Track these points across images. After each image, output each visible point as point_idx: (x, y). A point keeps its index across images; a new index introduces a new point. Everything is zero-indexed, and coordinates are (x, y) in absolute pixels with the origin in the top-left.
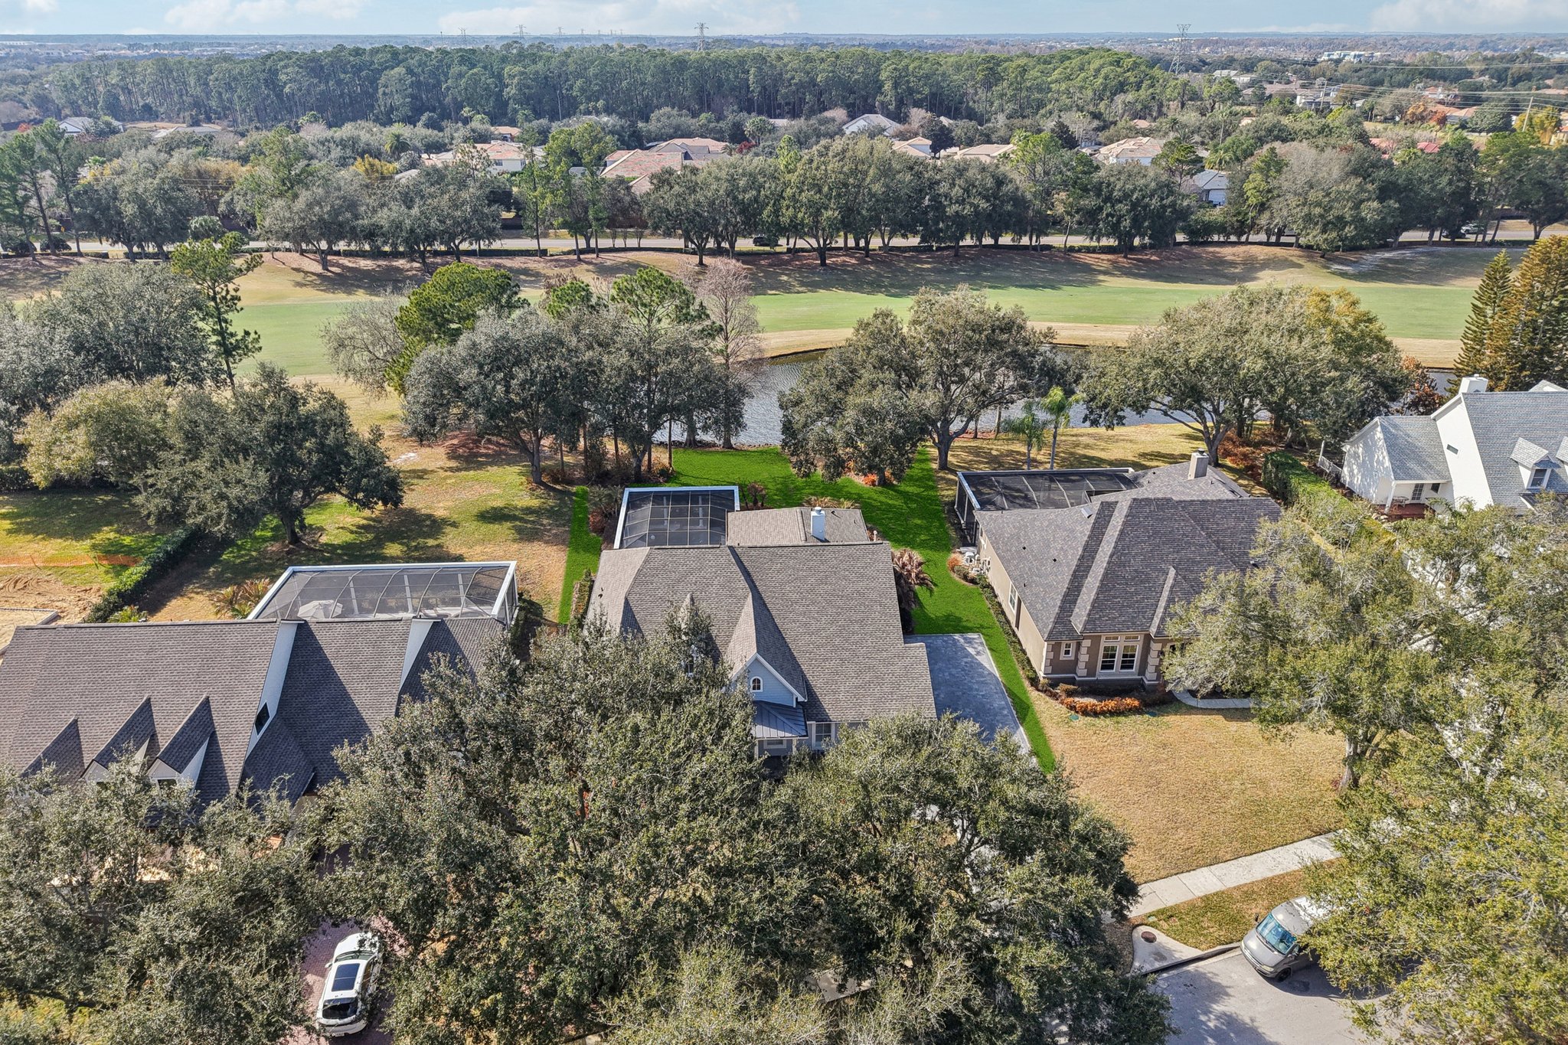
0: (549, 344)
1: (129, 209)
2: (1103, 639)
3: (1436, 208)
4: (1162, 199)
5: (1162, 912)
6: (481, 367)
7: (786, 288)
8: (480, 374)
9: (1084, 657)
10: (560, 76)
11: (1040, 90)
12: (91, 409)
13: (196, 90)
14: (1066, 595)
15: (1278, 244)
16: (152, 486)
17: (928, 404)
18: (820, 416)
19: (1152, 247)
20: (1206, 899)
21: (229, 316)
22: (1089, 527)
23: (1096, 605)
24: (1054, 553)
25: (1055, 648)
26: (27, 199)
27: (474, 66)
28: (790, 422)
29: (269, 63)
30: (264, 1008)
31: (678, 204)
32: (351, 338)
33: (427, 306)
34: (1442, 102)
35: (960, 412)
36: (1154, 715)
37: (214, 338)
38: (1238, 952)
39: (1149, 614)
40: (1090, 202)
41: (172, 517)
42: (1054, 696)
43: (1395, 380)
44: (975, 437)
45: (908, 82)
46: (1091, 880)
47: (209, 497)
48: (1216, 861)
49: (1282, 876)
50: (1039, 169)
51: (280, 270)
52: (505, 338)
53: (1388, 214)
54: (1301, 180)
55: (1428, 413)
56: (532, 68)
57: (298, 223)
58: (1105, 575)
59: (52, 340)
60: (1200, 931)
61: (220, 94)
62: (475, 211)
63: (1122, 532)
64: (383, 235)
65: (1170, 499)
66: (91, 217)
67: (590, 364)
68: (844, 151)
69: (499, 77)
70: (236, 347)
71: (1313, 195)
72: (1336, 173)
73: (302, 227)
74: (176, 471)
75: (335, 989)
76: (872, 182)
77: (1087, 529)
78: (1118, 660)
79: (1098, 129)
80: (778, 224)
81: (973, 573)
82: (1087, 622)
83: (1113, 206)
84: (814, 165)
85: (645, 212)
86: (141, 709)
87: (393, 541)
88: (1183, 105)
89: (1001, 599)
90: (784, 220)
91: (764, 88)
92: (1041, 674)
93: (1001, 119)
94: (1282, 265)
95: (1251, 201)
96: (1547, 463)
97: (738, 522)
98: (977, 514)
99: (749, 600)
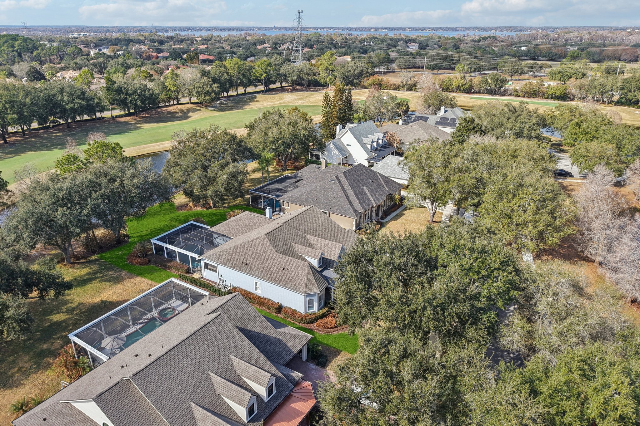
9: (362, 220)
14: (350, 204)
23: (360, 203)
24: (332, 196)
25: (356, 220)
36: (384, 227)
39: (370, 201)
58: (355, 195)
63: (348, 182)
77: (337, 185)
82: (363, 208)
83: (131, 97)
94: (194, 110)
95: (172, 89)
96: (373, 142)
97: (222, 229)
98: (279, 199)
99: (308, 236)
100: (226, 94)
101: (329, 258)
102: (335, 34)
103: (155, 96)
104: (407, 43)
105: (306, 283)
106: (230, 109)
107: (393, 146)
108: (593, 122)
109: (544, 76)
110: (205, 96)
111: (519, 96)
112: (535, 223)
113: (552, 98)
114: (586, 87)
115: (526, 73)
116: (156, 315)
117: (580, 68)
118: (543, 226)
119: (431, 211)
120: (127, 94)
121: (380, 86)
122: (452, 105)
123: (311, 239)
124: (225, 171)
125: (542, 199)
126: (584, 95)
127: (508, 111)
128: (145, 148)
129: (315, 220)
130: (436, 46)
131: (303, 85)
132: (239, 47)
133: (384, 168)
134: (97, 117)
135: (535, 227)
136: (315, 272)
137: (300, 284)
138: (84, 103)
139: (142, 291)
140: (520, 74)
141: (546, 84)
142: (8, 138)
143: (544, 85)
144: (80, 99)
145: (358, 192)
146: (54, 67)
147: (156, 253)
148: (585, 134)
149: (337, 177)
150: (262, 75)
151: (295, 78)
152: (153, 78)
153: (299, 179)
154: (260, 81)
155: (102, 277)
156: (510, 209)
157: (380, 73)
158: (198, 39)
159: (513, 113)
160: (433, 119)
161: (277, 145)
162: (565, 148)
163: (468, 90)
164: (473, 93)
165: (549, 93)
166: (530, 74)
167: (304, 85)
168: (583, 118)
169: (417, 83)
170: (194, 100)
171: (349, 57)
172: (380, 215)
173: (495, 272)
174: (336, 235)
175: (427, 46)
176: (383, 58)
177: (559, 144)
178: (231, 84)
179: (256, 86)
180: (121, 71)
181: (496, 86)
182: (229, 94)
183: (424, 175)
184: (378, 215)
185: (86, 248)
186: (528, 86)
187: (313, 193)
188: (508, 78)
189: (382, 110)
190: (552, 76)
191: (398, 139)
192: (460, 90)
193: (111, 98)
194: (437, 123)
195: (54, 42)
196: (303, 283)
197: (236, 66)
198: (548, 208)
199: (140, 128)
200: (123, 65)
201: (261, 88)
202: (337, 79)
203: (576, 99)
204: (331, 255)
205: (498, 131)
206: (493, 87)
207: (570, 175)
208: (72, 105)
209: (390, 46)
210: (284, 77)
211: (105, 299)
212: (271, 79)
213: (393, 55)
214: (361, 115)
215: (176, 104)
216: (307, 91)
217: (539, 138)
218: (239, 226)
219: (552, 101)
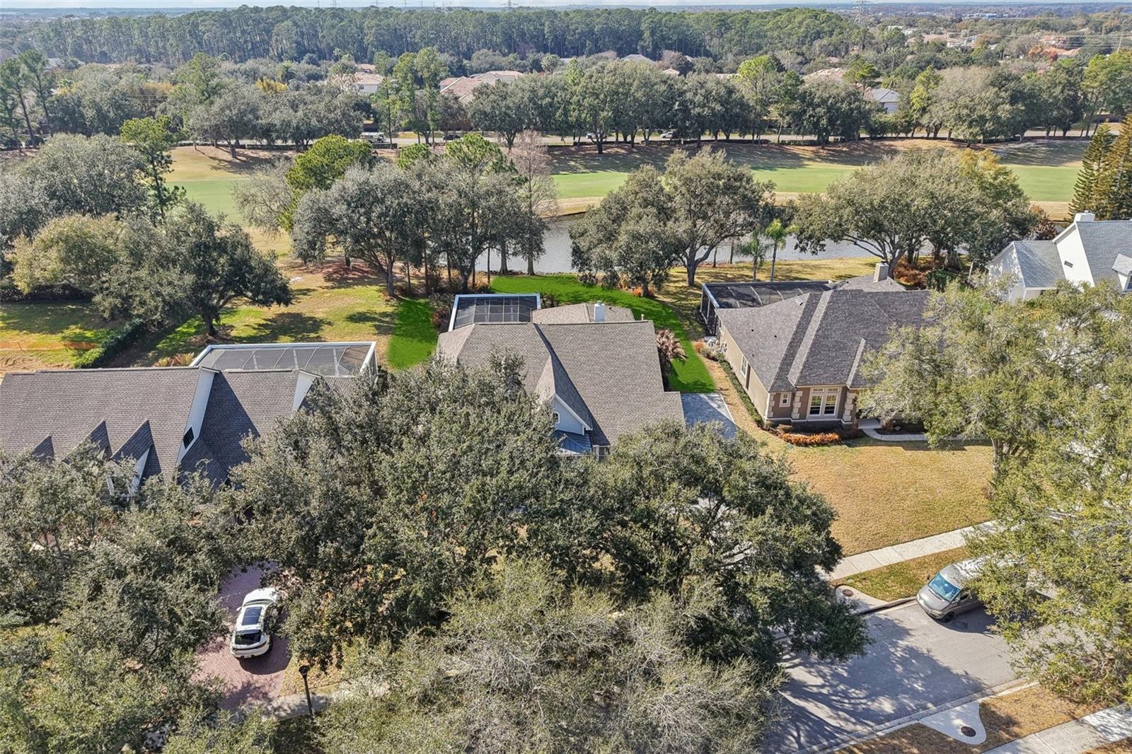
0: (399, 187)
1: (90, 113)
2: (812, 391)
3: (1051, 110)
4: (850, 104)
5: (856, 576)
6: (349, 204)
7: (574, 170)
8: (347, 210)
9: (797, 405)
10: (405, 29)
11: (759, 36)
12: (61, 233)
13: (138, 40)
14: (784, 359)
15: (935, 138)
16: (107, 289)
17: (681, 230)
18: (600, 241)
19: (843, 141)
20: (890, 567)
21: (164, 176)
22: (801, 312)
23: (807, 366)
24: (775, 332)
25: (776, 398)
26: (14, 106)
27: (342, 20)
28: (578, 247)
29: (192, 19)
30: (190, 614)
31: (493, 108)
32: (253, 196)
33: (309, 166)
34: (1054, 46)
35: (703, 243)
36: (849, 445)
37: (152, 192)
38: (915, 603)
39: (846, 372)
40: (795, 106)
41: (123, 312)
42: (776, 433)
43: (1025, 219)
44: (714, 266)
45: (662, 31)
46: (808, 527)
47: (148, 295)
48: (897, 542)
49: (947, 552)
50: (760, 84)
51: (202, 158)
52: (367, 183)
53: (1017, 114)
54: (953, 89)
55: (1051, 239)
56: (385, 22)
57: (214, 122)
58: (814, 345)
59: (32, 189)
60: (886, 589)
61: (157, 42)
62: (344, 114)
63: (826, 313)
64: (277, 131)
65: (861, 291)
66: (61, 119)
67: (430, 202)
68: (615, 70)
69: (361, 29)
70: (169, 199)
71: (961, 101)
72: (979, 83)
73: (216, 125)
74: (124, 278)
75: (244, 623)
76: (636, 91)
77: (800, 313)
78: (822, 409)
79: (801, 63)
80: (567, 123)
81: (714, 353)
82: (800, 378)
83: (814, 109)
84: (593, 79)
85: (469, 116)
86: (99, 428)
87: (285, 334)
88: (864, 47)
89: (734, 370)
90: (572, 119)
91: (556, 37)
92: (765, 418)
93: (730, 56)
95: (916, 106)
97: (540, 316)
98: (717, 310)
134: (756, 138)
149: (815, 296)
187: (759, 316)
193: (783, 108)
218: (556, 318)
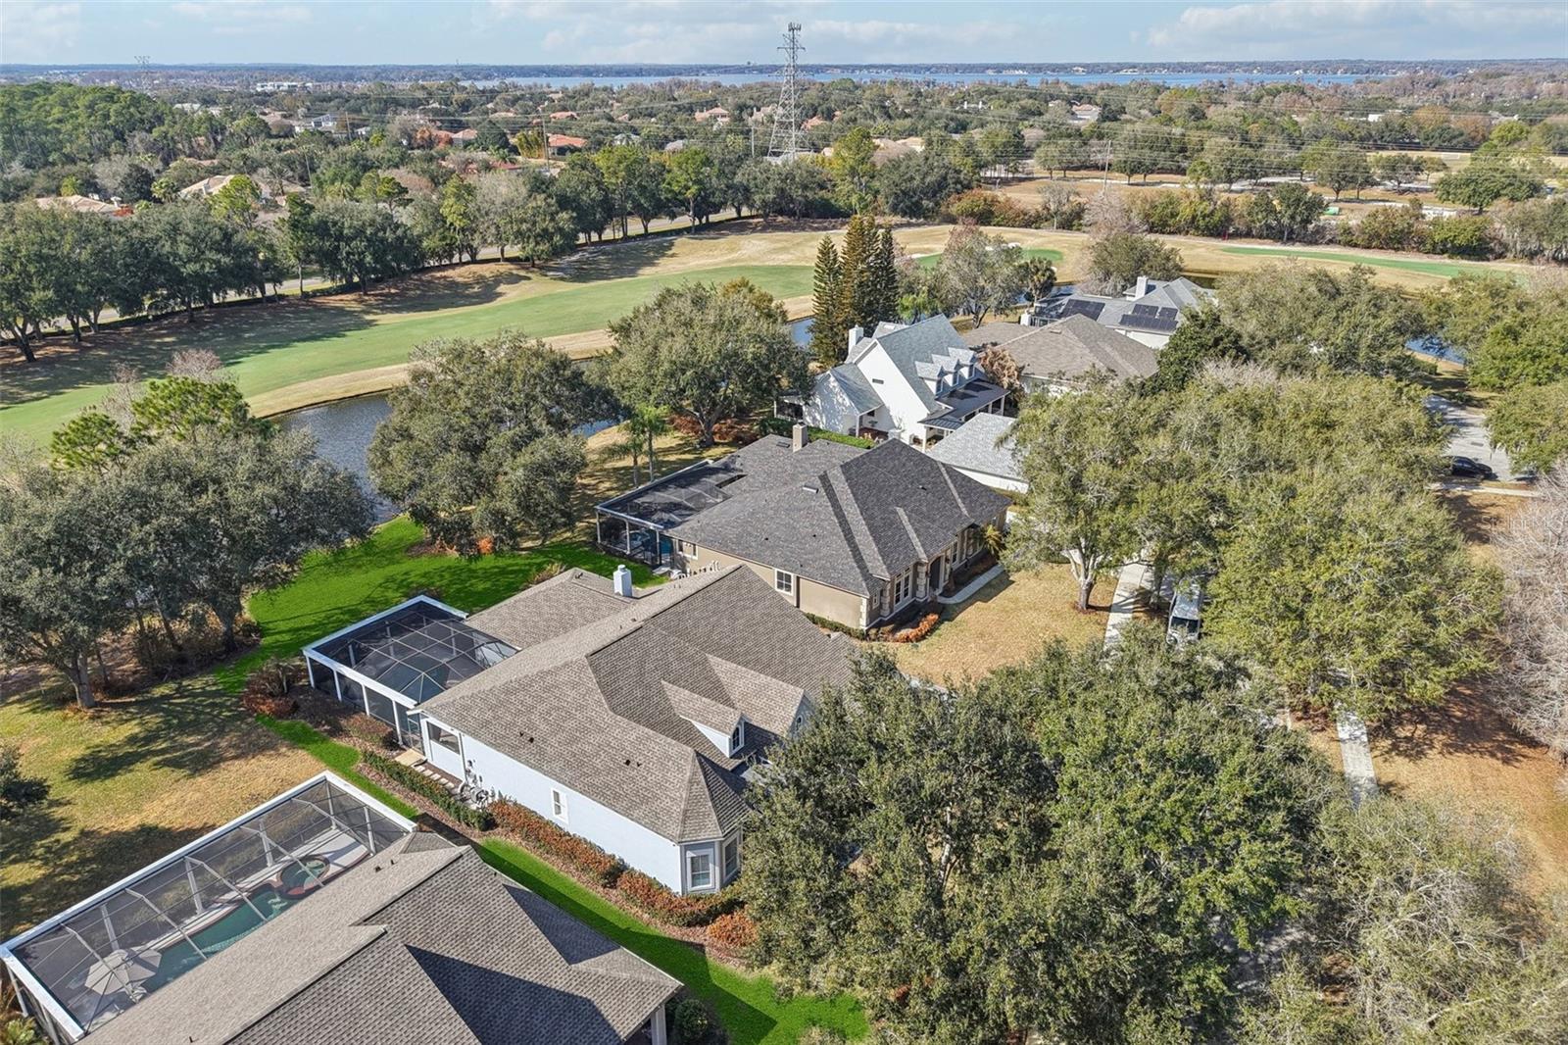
2: (896, 578)
9: (887, 599)
14: (854, 556)
24: (807, 531)
36: (948, 620)
39: (910, 547)
42: (885, 640)
58: (870, 530)
63: (853, 493)
77: (824, 501)
82: (888, 569)
92: (862, 628)
94: (514, 279)
95: (457, 224)
96: (942, 373)
97: (496, 623)
98: (670, 533)
99: (713, 659)
100: (595, 237)
101: (767, 728)
102: (893, 84)
103: (409, 242)
104: (1071, 104)
105: (686, 811)
106: (602, 275)
107: (999, 384)
108: (1557, 326)
109: (1426, 191)
110: (537, 243)
111: (1356, 246)
112: (1372, 637)
113: (1443, 252)
114: (1539, 223)
115: (1378, 184)
116: (274, 878)
117: (1523, 170)
118: (1398, 647)
119: (1082, 578)
120: (340, 237)
121: (985, 216)
122: (1170, 270)
123: (721, 667)
124: (521, 460)
125: (1395, 566)
126: (1533, 246)
127: (1316, 293)
128: (369, 377)
129: (745, 608)
130: (1144, 112)
131: (792, 214)
132: (651, 115)
133: (965, 448)
134: (268, 294)
135: (1373, 649)
136: (713, 775)
137: (669, 813)
138: (227, 260)
139: (256, 799)
140: (1362, 186)
141: (1430, 212)
142: (40, 348)
143: (1423, 216)
144: (218, 251)
145: (878, 522)
146: (194, 167)
147: (317, 687)
148: (1533, 359)
149: (824, 478)
150: (688, 188)
151: (772, 196)
152: (407, 197)
153: (733, 475)
154: (684, 203)
155: (163, 751)
156: (1301, 592)
157: (991, 181)
158: (554, 96)
159: (1333, 297)
160: (1114, 309)
161: (682, 384)
162: (1478, 394)
163: (1219, 228)
164: (1232, 236)
165: (1437, 238)
166: (1390, 184)
167: (794, 214)
168: (1528, 313)
169: (1083, 210)
170: (513, 251)
171: (919, 140)
172: (942, 584)
173: (1228, 834)
174: (798, 652)
175: (1123, 111)
176: (1004, 145)
177: (1459, 383)
178: (610, 211)
179: (673, 216)
180: (349, 177)
181: (1292, 217)
182: (604, 238)
183: (1058, 484)
184: (934, 584)
185: (142, 662)
186: (1381, 218)
187: (758, 520)
188: (1328, 196)
189: (981, 282)
190: (1447, 190)
191: (1013, 366)
192: (1197, 228)
193: (302, 248)
194: (1126, 320)
195: (215, 103)
196: (677, 810)
197: (622, 166)
198: (1413, 592)
199: (370, 323)
200: (355, 161)
201: (685, 221)
202: (881, 199)
203: (1510, 255)
204: (771, 719)
205: (1286, 350)
206: (1286, 221)
207: (1487, 474)
208: (198, 266)
209: (1028, 113)
210: (745, 194)
211: (151, 821)
212: (711, 199)
213: (1031, 134)
214: (922, 298)
215: (467, 263)
216: (803, 229)
217: (1402, 369)
218: (540, 614)
219: (1445, 260)
